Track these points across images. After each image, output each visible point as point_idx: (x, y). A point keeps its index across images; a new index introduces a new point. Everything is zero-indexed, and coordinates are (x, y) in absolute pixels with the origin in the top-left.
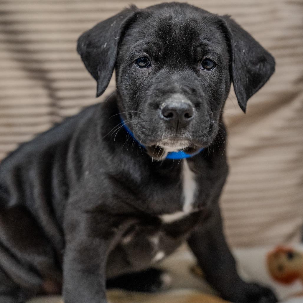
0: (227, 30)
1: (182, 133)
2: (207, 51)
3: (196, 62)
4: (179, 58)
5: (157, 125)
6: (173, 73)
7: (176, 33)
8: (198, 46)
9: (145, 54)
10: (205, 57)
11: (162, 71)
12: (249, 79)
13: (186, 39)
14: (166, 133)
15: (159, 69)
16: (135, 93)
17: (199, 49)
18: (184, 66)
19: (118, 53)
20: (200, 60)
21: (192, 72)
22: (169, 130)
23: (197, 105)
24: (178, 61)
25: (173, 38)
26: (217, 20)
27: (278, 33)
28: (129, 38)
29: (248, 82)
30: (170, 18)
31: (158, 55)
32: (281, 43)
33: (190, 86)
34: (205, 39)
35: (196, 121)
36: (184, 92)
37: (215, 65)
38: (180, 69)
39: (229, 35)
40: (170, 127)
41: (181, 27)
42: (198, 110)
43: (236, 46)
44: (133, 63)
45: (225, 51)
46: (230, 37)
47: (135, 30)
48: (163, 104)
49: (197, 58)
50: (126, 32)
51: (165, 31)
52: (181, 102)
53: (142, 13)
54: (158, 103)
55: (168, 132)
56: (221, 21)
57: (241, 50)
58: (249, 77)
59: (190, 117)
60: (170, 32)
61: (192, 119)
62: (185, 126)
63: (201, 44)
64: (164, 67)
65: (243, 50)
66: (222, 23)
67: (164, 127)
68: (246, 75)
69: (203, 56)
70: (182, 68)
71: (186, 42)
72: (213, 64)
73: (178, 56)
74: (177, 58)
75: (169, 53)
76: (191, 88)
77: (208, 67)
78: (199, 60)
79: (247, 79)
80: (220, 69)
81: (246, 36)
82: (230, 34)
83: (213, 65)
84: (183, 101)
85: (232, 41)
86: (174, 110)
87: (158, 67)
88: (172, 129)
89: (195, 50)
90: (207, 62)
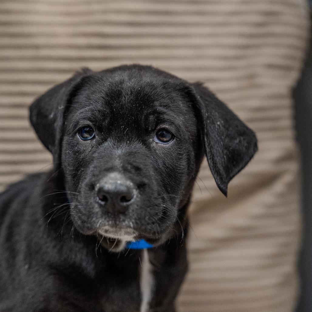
0: (196, 98)
1: (121, 220)
2: (162, 120)
3: (147, 132)
4: (126, 129)
5: (92, 210)
6: (117, 148)
7: (125, 99)
8: (150, 114)
9: (88, 123)
10: (158, 127)
11: (106, 144)
12: (227, 156)
13: (136, 106)
14: (103, 220)
15: (103, 142)
16: (77, 169)
17: (151, 118)
18: (132, 138)
19: (64, 123)
20: (153, 130)
21: (142, 146)
22: (106, 216)
23: (141, 186)
24: (126, 133)
25: (122, 105)
26: (182, 87)
27: (255, 103)
28: (75, 106)
29: (226, 159)
30: (122, 82)
31: (101, 125)
32: (260, 115)
33: (134, 164)
34: (161, 106)
35: (137, 206)
36: (125, 170)
37: (173, 137)
38: (126, 142)
39: (198, 105)
40: (106, 213)
41: (132, 92)
42: (141, 193)
43: (208, 117)
44: (75, 133)
45: (190, 122)
46: (199, 106)
47: (82, 97)
48: (98, 185)
49: (148, 129)
50: (73, 99)
51: (112, 96)
52: (116, 183)
53: (91, 77)
54: (93, 183)
55: (105, 219)
56: (187, 88)
57: (215, 122)
58: (226, 153)
59: (129, 200)
60: (119, 98)
61: (131, 204)
62: (124, 212)
63: (155, 112)
64: (109, 139)
65: (217, 122)
66: (190, 91)
67: (100, 213)
68: (223, 151)
69: (156, 126)
70: (129, 141)
71: (137, 109)
72: (171, 136)
73: (125, 127)
74: (125, 129)
75: (115, 123)
76: (134, 166)
77: (165, 139)
78: (150, 131)
79: (225, 156)
80: (180, 142)
81: (221, 106)
82: (201, 104)
83: (170, 138)
84: (119, 182)
85: (202, 111)
86: (108, 192)
87: (102, 139)
88: (110, 215)
89: (147, 118)
90: (164, 134)
